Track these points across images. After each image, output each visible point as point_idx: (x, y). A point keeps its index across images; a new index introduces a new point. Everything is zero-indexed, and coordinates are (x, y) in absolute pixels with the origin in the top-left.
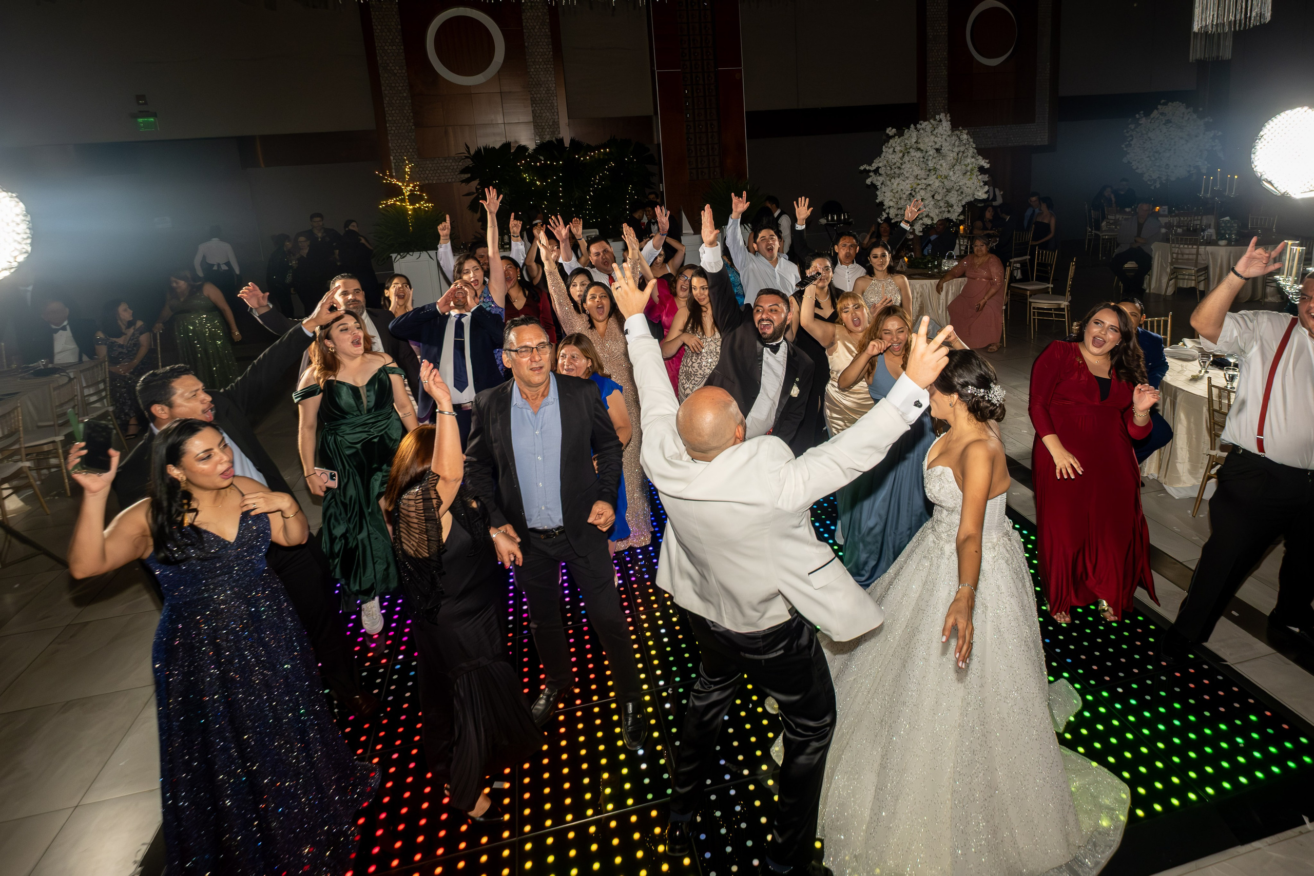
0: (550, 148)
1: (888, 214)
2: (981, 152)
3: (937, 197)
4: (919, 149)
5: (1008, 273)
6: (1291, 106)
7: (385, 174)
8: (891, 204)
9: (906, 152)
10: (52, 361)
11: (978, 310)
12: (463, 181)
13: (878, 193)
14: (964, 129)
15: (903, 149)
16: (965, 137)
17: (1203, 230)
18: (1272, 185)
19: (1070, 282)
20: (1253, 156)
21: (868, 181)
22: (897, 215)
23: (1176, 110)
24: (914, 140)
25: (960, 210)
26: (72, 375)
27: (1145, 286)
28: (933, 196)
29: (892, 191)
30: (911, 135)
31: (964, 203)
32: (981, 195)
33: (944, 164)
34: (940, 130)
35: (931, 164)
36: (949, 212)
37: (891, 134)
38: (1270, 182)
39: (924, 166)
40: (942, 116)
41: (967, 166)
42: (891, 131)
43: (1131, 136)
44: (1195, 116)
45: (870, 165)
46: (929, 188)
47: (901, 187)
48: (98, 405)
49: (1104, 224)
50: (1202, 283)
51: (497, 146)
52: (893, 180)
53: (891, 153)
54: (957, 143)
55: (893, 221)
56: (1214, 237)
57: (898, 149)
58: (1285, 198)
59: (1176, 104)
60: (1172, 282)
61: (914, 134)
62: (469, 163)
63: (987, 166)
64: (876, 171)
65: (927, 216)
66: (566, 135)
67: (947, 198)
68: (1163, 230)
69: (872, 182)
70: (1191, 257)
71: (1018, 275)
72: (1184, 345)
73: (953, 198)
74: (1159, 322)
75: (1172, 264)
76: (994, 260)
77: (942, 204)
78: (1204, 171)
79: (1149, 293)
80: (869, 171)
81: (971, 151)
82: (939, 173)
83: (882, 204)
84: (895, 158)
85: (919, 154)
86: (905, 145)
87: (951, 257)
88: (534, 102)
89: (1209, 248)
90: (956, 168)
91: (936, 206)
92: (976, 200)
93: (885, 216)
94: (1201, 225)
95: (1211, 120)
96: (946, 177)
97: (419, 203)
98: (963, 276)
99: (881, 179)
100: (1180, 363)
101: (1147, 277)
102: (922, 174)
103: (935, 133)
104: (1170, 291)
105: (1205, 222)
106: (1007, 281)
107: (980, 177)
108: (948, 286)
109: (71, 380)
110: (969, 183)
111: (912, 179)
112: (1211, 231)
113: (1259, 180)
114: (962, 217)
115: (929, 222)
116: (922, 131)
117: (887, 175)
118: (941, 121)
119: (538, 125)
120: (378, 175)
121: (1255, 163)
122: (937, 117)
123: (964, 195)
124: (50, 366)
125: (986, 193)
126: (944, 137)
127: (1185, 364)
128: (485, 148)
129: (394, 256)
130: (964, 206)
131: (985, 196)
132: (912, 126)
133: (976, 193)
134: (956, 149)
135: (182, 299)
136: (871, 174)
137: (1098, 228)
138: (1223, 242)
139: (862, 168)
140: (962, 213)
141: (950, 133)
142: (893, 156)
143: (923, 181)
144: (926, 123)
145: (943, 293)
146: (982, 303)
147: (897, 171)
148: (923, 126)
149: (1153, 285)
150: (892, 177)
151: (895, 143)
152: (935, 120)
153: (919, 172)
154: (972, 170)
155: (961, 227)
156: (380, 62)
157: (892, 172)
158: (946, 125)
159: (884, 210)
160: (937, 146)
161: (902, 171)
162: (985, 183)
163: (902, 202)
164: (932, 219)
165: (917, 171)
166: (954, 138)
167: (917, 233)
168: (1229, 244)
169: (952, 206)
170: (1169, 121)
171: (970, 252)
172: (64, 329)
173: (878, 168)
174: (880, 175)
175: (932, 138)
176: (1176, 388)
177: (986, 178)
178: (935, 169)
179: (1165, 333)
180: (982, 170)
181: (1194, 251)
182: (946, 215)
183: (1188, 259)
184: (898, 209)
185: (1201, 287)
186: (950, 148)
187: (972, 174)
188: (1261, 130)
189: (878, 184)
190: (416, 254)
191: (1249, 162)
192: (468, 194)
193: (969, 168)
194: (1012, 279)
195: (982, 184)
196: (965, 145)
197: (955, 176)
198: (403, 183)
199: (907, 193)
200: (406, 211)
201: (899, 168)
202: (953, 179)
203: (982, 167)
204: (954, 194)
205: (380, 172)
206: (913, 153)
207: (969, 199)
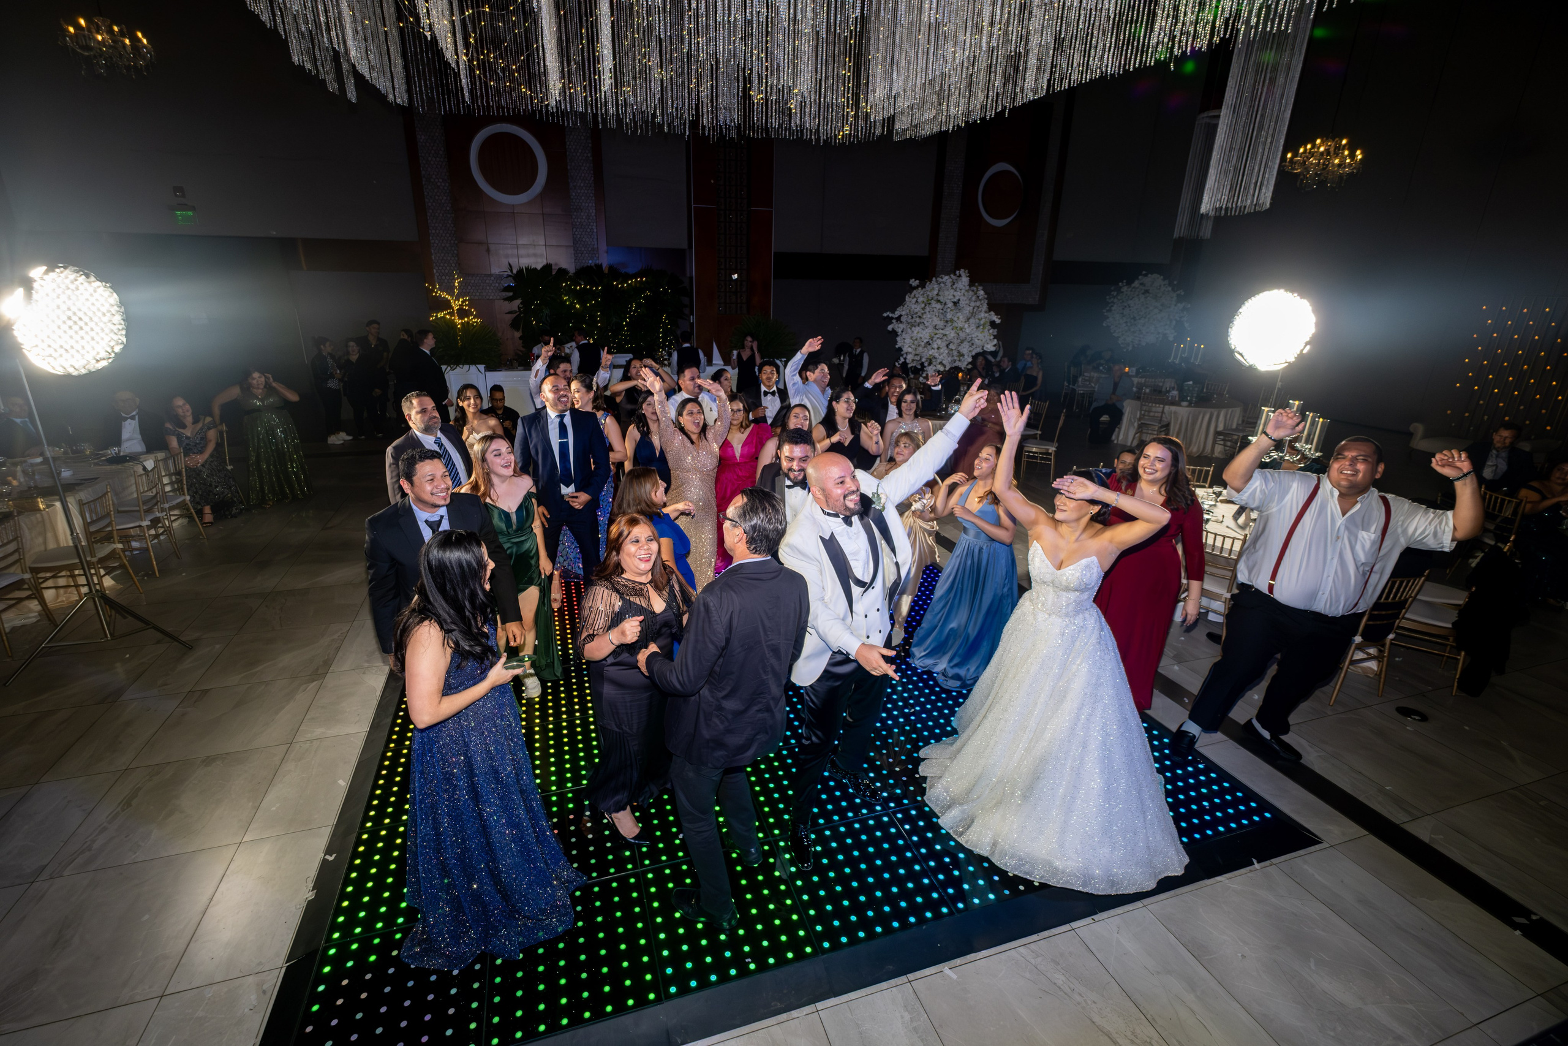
1: (905, 359)
2: (991, 307)
3: (951, 346)
4: (938, 301)
7: (434, 287)
8: (910, 350)
9: (928, 303)
10: (121, 449)
12: (507, 299)
13: (898, 339)
14: (980, 285)
15: (925, 300)
16: (982, 293)
18: (1243, 357)
20: (1230, 330)
21: (890, 328)
22: (913, 360)
23: (1154, 281)
24: (935, 292)
25: (970, 360)
27: (1114, 437)
28: (947, 346)
29: (911, 338)
30: (932, 288)
31: (974, 354)
32: (990, 347)
33: (961, 317)
34: (959, 285)
35: (949, 316)
36: (960, 361)
37: (914, 284)
38: (1241, 355)
39: (942, 317)
40: (962, 272)
41: (980, 320)
42: (914, 282)
43: (1114, 302)
44: (1170, 289)
45: (893, 312)
46: (945, 338)
47: (920, 335)
49: (1080, 379)
51: (539, 267)
52: (913, 328)
53: (913, 303)
54: (973, 298)
55: (909, 366)
56: (1178, 398)
57: (921, 299)
58: (1251, 369)
59: (1155, 275)
60: (1137, 435)
61: (936, 286)
62: (510, 282)
63: (998, 321)
64: (898, 319)
65: (941, 363)
66: (605, 259)
67: (960, 349)
68: (1135, 389)
69: (893, 329)
73: (965, 348)
77: (955, 353)
80: (892, 318)
81: (985, 307)
82: (955, 324)
83: (900, 349)
84: (917, 308)
85: (939, 306)
86: (927, 296)
88: (573, 226)
89: (1173, 408)
90: (971, 321)
91: (949, 354)
92: (984, 351)
93: (902, 360)
96: (961, 329)
97: (468, 318)
99: (900, 325)
101: (1116, 431)
102: (941, 324)
103: (954, 287)
105: (1170, 384)
107: (991, 331)
110: (981, 336)
111: (930, 329)
112: (1176, 393)
113: (1232, 352)
116: (942, 285)
117: (908, 323)
118: (960, 276)
119: (577, 247)
120: (428, 287)
121: (1231, 337)
122: (957, 272)
123: (974, 347)
124: (121, 453)
125: (995, 346)
126: (963, 291)
129: (444, 367)
130: (973, 357)
131: (993, 349)
132: (934, 279)
134: (973, 304)
136: (894, 321)
137: (1075, 383)
139: (885, 315)
141: (968, 288)
142: (916, 306)
143: (941, 331)
144: (947, 277)
147: (918, 320)
148: (944, 280)
150: (912, 325)
151: (918, 294)
152: (955, 275)
153: (938, 322)
154: (984, 325)
156: (423, 173)
157: (913, 321)
158: (965, 280)
159: (902, 355)
160: (955, 300)
161: (922, 321)
162: (995, 337)
163: (921, 348)
165: (936, 321)
166: (971, 293)
169: (963, 355)
170: (1147, 291)
172: (133, 418)
173: (901, 316)
175: (952, 291)
178: (952, 321)
180: (993, 324)
182: (957, 364)
183: (1154, 417)
184: (916, 355)
186: (967, 302)
187: (984, 328)
189: (899, 331)
190: (466, 367)
191: (1225, 335)
192: (510, 313)
193: (982, 322)
195: (992, 337)
196: (980, 300)
197: (969, 329)
198: (452, 297)
199: (925, 341)
200: (454, 325)
201: (920, 317)
202: (968, 331)
203: (994, 321)
204: (966, 344)
205: (429, 285)
206: (934, 304)
207: (979, 350)
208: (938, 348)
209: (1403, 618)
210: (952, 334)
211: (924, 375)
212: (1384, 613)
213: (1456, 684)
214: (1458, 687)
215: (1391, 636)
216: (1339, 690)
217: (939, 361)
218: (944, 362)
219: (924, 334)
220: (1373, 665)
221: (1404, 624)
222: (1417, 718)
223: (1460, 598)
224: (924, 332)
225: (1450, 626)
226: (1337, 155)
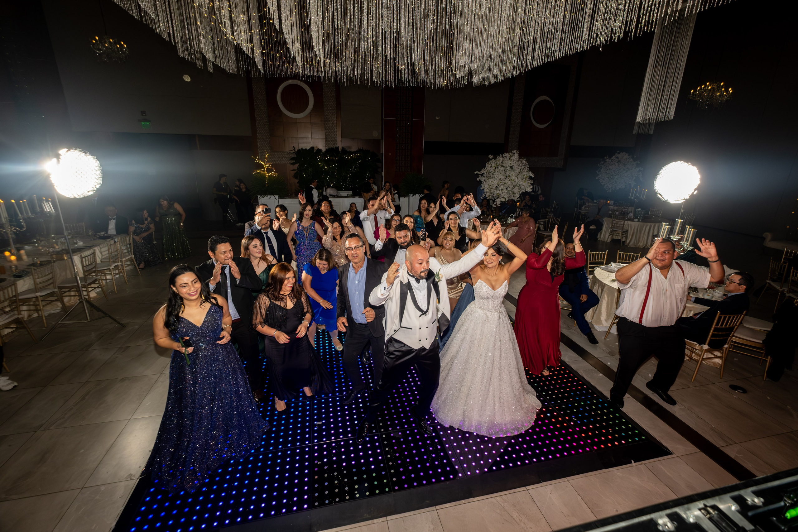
0: (332, 151)
1: (485, 195)
2: (531, 169)
3: (508, 189)
4: (503, 166)
5: (537, 227)
6: (676, 160)
7: (256, 158)
8: (487, 190)
9: (497, 167)
10: (107, 233)
11: (521, 242)
12: (292, 164)
13: (482, 185)
14: (524, 158)
15: (495, 165)
16: (525, 162)
17: (628, 214)
18: (661, 196)
19: (564, 233)
20: (655, 182)
21: (478, 179)
22: (489, 196)
23: (624, 156)
24: (501, 162)
25: (518, 196)
26: (116, 240)
27: (598, 236)
28: (507, 189)
29: (488, 184)
30: (500, 159)
31: (520, 193)
33: (514, 174)
34: (513, 158)
35: (507, 174)
36: (513, 196)
37: (490, 158)
38: (661, 195)
39: (504, 174)
40: (515, 151)
41: (524, 175)
42: (491, 157)
43: (601, 167)
44: (632, 160)
45: (480, 172)
46: (505, 185)
47: (492, 183)
48: (127, 254)
49: (583, 207)
50: (624, 238)
51: (308, 148)
52: (489, 180)
53: (489, 167)
54: (520, 165)
56: (632, 217)
57: (493, 165)
58: (666, 202)
59: (624, 153)
60: (610, 236)
61: (501, 159)
62: (294, 155)
63: (533, 176)
64: (482, 175)
65: (503, 197)
66: (340, 145)
67: (513, 190)
68: (610, 212)
70: (621, 226)
71: (542, 227)
72: (611, 265)
73: (516, 190)
74: (601, 254)
75: (611, 228)
76: (532, 220)
77: (510, 192)
78: (632, 186)
79: (600, 240)
80: (479, 174)
81: (527, 169)
82: (511, 178)
84: (492, 170)
85: (502, 168)
86: (497, 164)
87: (512, 217)
88: (325, 129)
89: (629, 222)
90: (519, 176)
91: (508, 193)
92: (526, 192)
93: (484, 196)
94: (627, 211)
95: (639, 163)
96: (514, 180)
97: (271, 173)
98: (516, 226)
99: (484, 178)
100: (608, 273)
101: (599, 233)
102: (503, 178)
103: (511, 159)
104: (609, 240)
105: (630, 210)
106: (536, 230)
107: (529, 181)
108: (509, 230)
109: (115, 242)
110: (524, 184)
111: (498, 180)
112: (631, 215)
113: (656, 193)
114: (519, 199)
115: (504, 200)
116: (505, 158)
117: (487, 177)
118: (514, 153)
119: (327, 139)
120: (253, 158)
121: (655, 185)
122: (513, 152)
124: (106, 235)
126: (515, 161)
127: (610, 273)
128: (302, 149)
129: (259, 196)
132: (501, 155)
133: (527, 189)
134: (520, 168)
135: (165, 209)
136: (480, 176)
137: (580, 208)
138: (636, 220)
139: (476, 173)
140: (519, 198)
141: (518, 160)
142: (491, 168)
143: (503, 181)
144: (507, 154)
145: (507, 234)
146: (524, 239)
147: (492, 176)
148: (506, 155)
149: (602, 236)
150: (489, 178)
151: (492, 162)
152: (512, 153)
153: (502, 177)
154: (526, 178)
155: (518, 203)
156: (255, 103)
157: (489, 176)
158: (516, 156)
160: (511, 165)
161: (494, 176)
163: (493, 190)
164: (505, 199)
165: (501, 176)
166: (519, 162)
167: (498, 205)
168: (639, 221)
169: (515, 194)
170: (619, 161)
171: (521, 215)
172: (114, 219)
173: (483, 173)
174: (484, 176)
175: (510, 161)
176: (605, 284)
177: (532, 182)
178: (509, 176)
179: (603, 259)
180: (530, 178)
181: (622, 223)
182: (512, 198)
183: (619, 226)
184: (491, 193)
185: (624, 240)
186: (517, 167)
187: (526, 180)
188: (660, 170)
189: (483, 181)
190: (269, 196)
191: (652, 184)
192: (293, 170)
193: (525, 177)
194: (539, 229)
196: (524, 166)
197: (518, 180)
198: (264, 162)
199: (495, 186)
200: (266, 176)
201: (493, 174)
202: (517, 181)
203: (531, 177)
204: (517, 188)
205: (254, 157)
206: (500, 168)
207: (523, 191)
208: (502, 190)
209: (733, 336)
210: (509, 183)
212: (720, 333)
213: (765, 374)
214: (767, 376)
215: (726, 346)
216: (697, 373)
217: (502, 196)
219: (494, 183)
220: (719, 361)
221: (734, 339)
222: (740, 391)
223: (769, 328)
224: (495, 182)
225: (761, 342)
226: (718, 91)
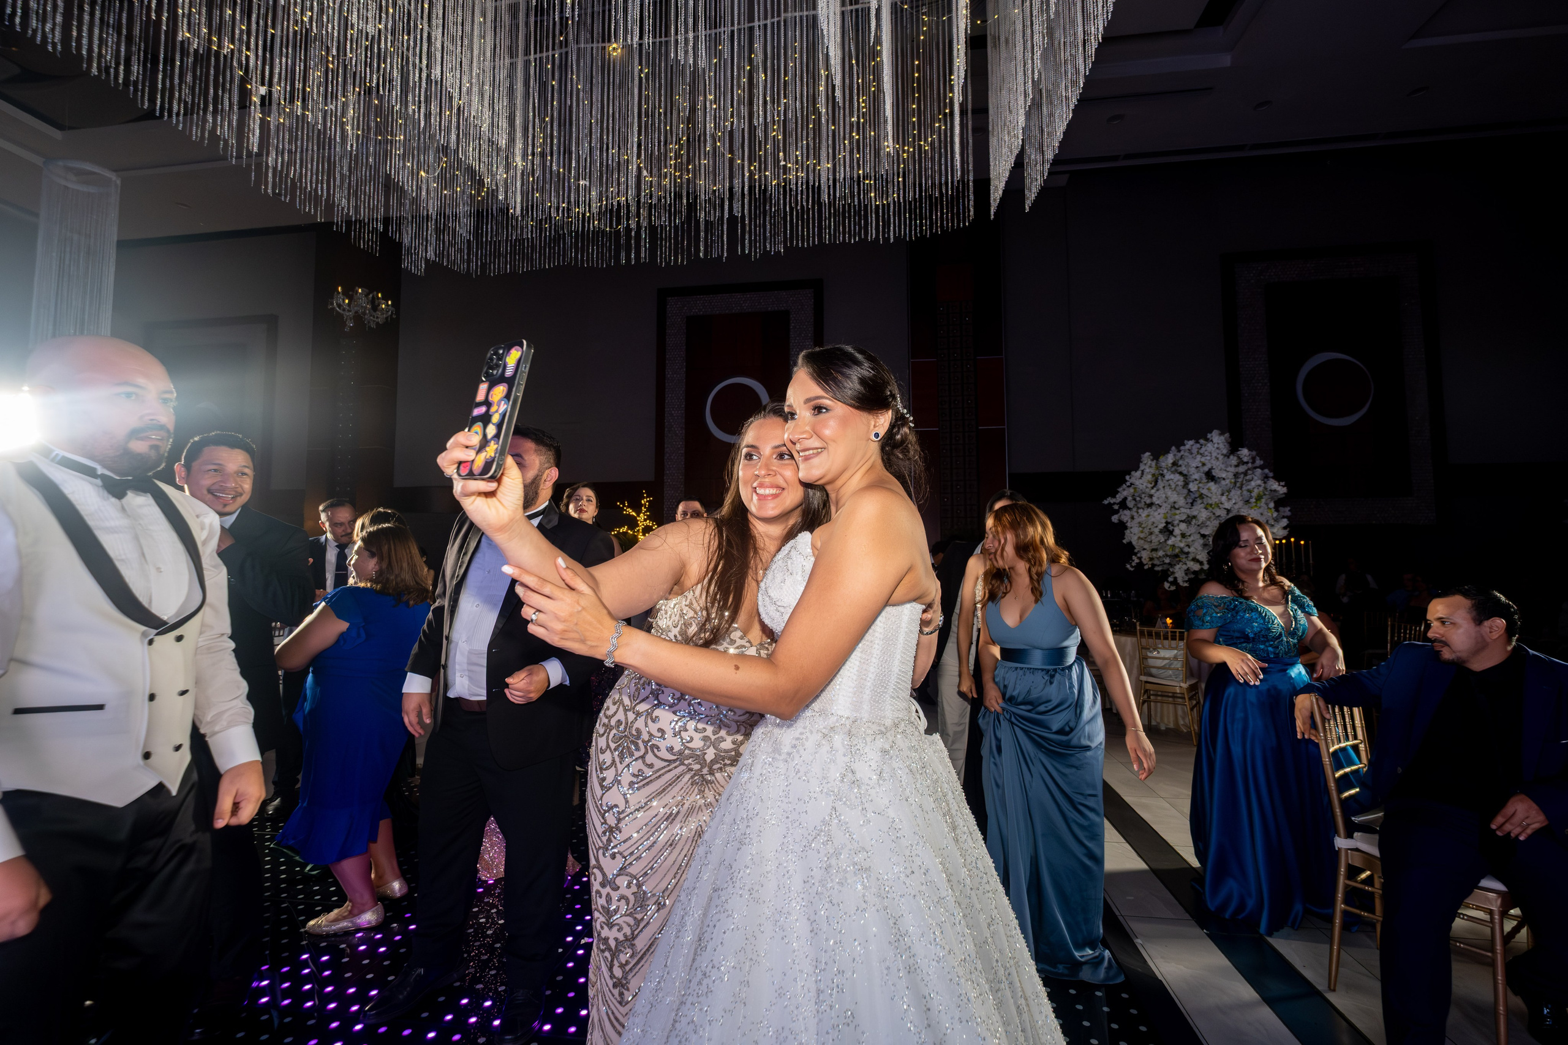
1: (1140, 558)
3: (1204, 532)
8: (1143, 544)
9: (1160, 476)
13: (1127, 532)
14: (1247, 446)
21: (1114, 519)
22: (1150, 558)
33: (1216, 489)
34: (1211, 449)
37: (1141, 459)
40: (1214, 434)
41: (1250, 491)
42: (1143, 456)
45: (1114, 497)
46: (1193, 520)
52: (1143, 512)
53: (1140, 481)
54: (1235, 463)
61: (1175, 456)
63: (1283, 491)
65: (1195, 560)
69: (1119, 520)
80: (1113, 504)
81: (1258, 472)
83: (1131, 546)
84: (1146, 485)
85: (1178, 478)
99: (1129, 513)
111: (1166, 508)
116: (1184, 453)
117: (1136, 507)
118: (1212, 439)
122: (1208, 435)
132: (1173, 447)
134: (1235, 471)
136: (1117, 508)
139: (1106, 503)
141: (1226, 452)
144: (1191, 443)
147: (1148, 500)
148: (1188, 447)
150: (1141, 509)
151: (1147, 467)
152: (1204, 438)
153: (1179, 500)
154: (1259, 496)
157: (1142, 502)
158: (1220, 443)
159: (1134, 554)
160: (1206, 468)
161: (1154, 500)
163: (1156, 539)
166: (1232, 457)
173: (1125, 499)
174: (1128, 508)
178: (1202, 497)
184: (1154, 551)
187: (1258, 501)
189: (1125, 519)
193: (1254, 494)
201: (1150, 495)
211: (1171, 579)
218: (1198, 557)
